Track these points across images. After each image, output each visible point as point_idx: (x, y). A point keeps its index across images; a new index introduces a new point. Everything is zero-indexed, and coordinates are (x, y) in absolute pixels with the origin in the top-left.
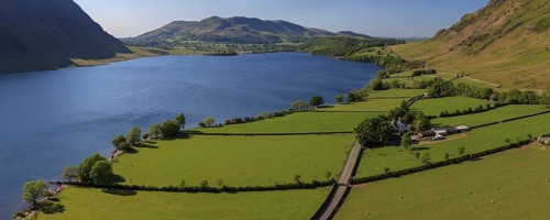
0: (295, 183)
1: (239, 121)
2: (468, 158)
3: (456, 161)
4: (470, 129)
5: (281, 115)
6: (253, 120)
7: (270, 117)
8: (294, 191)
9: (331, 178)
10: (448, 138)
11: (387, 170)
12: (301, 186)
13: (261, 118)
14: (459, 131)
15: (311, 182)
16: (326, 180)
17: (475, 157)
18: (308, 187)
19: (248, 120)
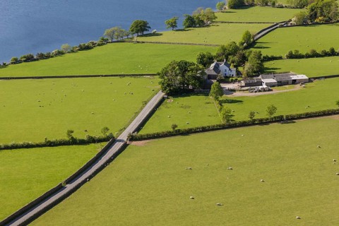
0: (67, 139)
1: (29, 59)
2: (280, 120)
3: (262, 122)
4: (310, 80)
5: (88, 48)
6: (48, 57)
7: (73, 51)
8: (65, 147)
9: (108, 134)
10: (276, 90)
11: (175, 126)
12: (74, 142)
13: (60, 53)
14: (294, 82)
15: (85, 138)
16: (102, 136)
17: (291, 119)
18: (82, 142)
19: (42, 57)
